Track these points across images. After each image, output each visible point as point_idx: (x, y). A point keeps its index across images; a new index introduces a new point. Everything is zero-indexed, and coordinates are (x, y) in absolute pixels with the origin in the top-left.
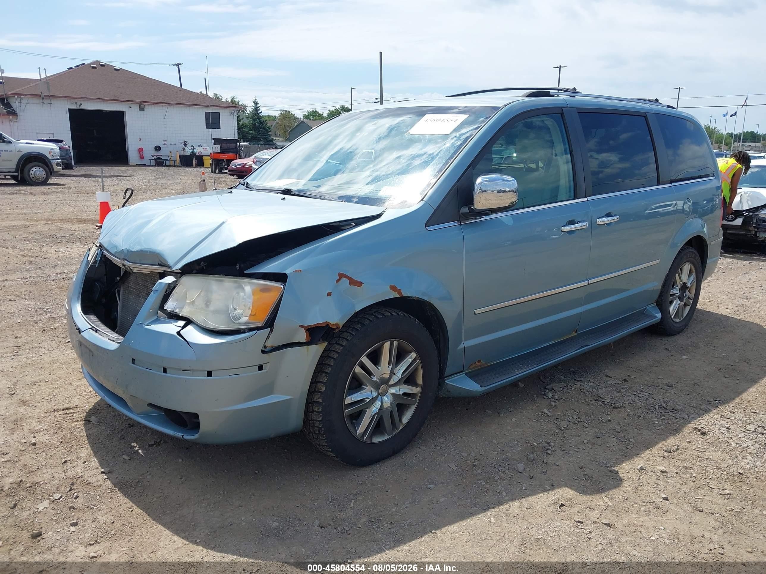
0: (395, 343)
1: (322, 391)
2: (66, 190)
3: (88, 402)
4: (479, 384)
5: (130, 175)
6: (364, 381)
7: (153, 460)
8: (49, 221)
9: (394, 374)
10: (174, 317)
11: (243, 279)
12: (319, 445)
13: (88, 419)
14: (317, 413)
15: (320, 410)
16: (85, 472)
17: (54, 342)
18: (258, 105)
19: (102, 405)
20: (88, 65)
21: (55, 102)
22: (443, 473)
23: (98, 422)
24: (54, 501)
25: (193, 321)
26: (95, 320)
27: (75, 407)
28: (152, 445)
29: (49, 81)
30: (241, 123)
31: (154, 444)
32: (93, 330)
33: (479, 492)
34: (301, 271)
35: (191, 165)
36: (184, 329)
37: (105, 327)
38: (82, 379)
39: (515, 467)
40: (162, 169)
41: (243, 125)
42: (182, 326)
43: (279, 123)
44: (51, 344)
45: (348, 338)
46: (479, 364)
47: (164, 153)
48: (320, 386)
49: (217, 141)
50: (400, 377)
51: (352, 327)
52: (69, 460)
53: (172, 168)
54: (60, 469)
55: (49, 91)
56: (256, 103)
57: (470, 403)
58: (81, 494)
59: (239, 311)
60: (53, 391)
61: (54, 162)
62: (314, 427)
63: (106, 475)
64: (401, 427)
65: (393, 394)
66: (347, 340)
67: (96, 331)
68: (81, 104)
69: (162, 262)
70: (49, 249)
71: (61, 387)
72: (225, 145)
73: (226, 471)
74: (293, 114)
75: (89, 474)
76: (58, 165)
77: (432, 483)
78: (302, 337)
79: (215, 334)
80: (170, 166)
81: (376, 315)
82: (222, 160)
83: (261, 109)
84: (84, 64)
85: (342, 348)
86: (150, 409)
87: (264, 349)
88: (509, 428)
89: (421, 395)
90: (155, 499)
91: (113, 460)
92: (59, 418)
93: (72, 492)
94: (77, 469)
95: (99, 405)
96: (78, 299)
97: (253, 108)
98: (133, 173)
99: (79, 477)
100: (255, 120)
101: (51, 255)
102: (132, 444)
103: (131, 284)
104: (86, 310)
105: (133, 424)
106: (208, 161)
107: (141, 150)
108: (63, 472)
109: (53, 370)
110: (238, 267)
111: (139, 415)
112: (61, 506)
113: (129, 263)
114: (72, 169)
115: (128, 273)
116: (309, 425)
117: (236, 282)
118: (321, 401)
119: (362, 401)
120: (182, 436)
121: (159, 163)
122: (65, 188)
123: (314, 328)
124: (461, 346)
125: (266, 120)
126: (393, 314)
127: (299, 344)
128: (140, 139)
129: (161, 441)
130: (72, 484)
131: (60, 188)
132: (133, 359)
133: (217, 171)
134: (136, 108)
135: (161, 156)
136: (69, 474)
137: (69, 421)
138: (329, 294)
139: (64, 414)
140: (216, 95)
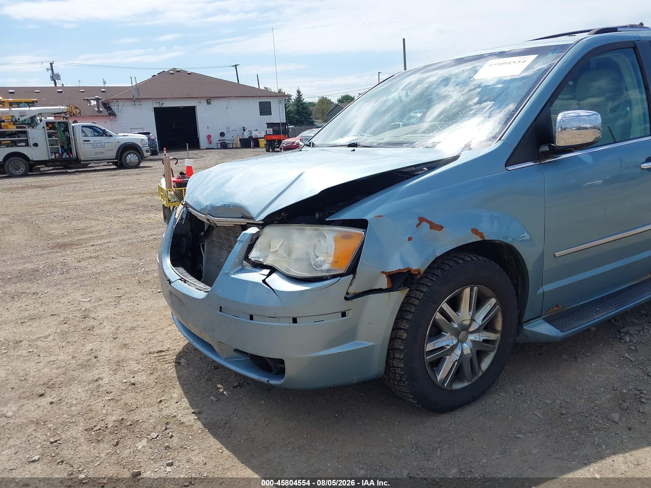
0: (475, 288)
1: (404, 338)
2: (153, 171)
3: (178, 346)
4: (558, 329)
5: (202, 157)
6: (445, 327)
7: (238, 402)
8: (141, 194)
9: (474, 320)
10: (259, 266)
11: (324, 227)
12: (400, 391)
13: (178, 361)
14: (398, 360)
15: (402, 356)
16: (178, 412)
17: (148, 293)
18: (301, 94)
19: (190, 348)
20: (167, 72)
21: (143, 103)
22: (529, 421)
23: (187, 364)
24: (151, 440)
25: (277, 269)
26: (183, 272)
27: (166, 350)
28: (236, 387)
29: (138, 87)
30: (287, 110)
31: (238, 386)
32: (182, 281)
33: (574, 443)
34: (381, 216)
35: (249, 147)
36: (269, 277)
37: (192, 278)
38: (171, 324)
39: (609, 416)
40: (227, 151)
41: (289, 111)
42: (267, 274)
43: (318, 108)
44: (145, 294)
45: (429, 284)
46: (556, 309)
47: (227, 138)
48: (401, 333)
49: (270, 125)
50: (480, 324)
51: (431, 273)
52: (164, 400)
53: (235, 150)
54: (156, 408)
55: (139, 94)
56: (299, 92)
57: (542, 347)
58: (176, 433)
59: (321, 258)
60: (148, 336)
61: (144, 149)
62: (395, 373)
63: (196, 416)
64: (480, 374)
65: (473, 341)
66: (428, 286)
67: (185, 281)
68: (163, 103)
69: (244, 215)
70: (142, 216)
71: (155, 332)
72: (276, 128)
73: (307, 414)
74: (329, 99)
75: (181, 414)
76: (147, 151)
77: (520, 432)
78: (383, 283)
79: (298, 281)
80: (233, 148)
81: (456, 260)
82: (274, 140)
83: (303, 97)
84: (164, 71)
85: (422, 294)
86: (237, 354)
87: (347, 296)
88: (591, 374)
89: (500, 342)
90: (242, 441)
91: (202, 400)
92: (154, 360)
93: (167, 431)
94: (171, 408)
95: (187, 348)
96: (167, 253)
97: (297, 96)
98: (204, 155)
99: (173, 417)
100: (298, 106)
101: (143, 221)
102: (218, 386)
103: (215, 238)
104: (175, 263)
105: (218, 367)
106: (263, 143)
107: (209, 137)
108: (159, 411)
109: (148, 317)
110: (317, 215)
111: (225, 359)
112: (158, 445)
113: (213, 218)
114: (157, 155)
115: (211, 227)
116: (390, 371)
117: (316, 230)
118: (402, 348)
119: (442, 348)
120: (268, 381)
121: (224, 146)
122: (153, 169)
123: (395, 274)
124: (541, 291)
125: (308, 106)
126: (474, 258)
127: (380, 291)
128: (208, 128)
129: (244, 382)
130: (167, 423)
131: (149, 170)
132: (221, 307)
133: (271, 150)
134: (204, 103)
135: (225, 140)
136: (164, 413)
137: (163, 363)
138: (410, 239)
139: (158, 356)
140: (266, 88)
